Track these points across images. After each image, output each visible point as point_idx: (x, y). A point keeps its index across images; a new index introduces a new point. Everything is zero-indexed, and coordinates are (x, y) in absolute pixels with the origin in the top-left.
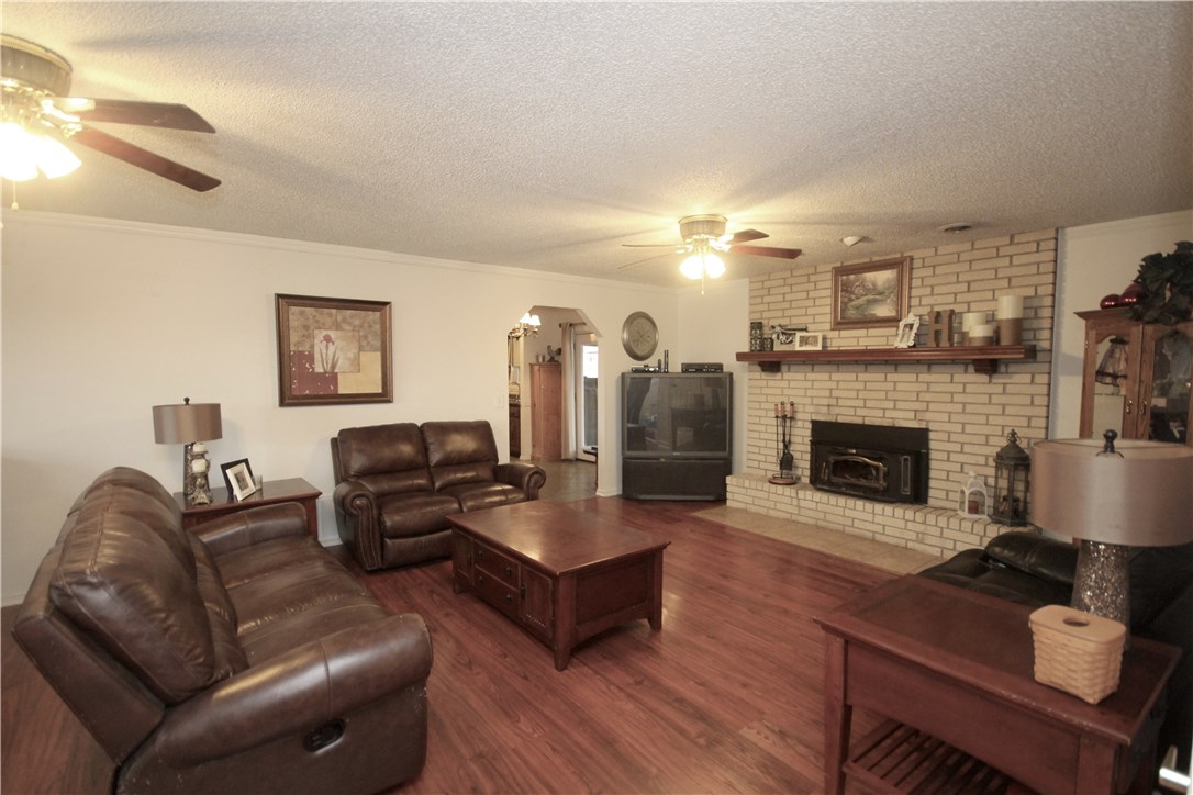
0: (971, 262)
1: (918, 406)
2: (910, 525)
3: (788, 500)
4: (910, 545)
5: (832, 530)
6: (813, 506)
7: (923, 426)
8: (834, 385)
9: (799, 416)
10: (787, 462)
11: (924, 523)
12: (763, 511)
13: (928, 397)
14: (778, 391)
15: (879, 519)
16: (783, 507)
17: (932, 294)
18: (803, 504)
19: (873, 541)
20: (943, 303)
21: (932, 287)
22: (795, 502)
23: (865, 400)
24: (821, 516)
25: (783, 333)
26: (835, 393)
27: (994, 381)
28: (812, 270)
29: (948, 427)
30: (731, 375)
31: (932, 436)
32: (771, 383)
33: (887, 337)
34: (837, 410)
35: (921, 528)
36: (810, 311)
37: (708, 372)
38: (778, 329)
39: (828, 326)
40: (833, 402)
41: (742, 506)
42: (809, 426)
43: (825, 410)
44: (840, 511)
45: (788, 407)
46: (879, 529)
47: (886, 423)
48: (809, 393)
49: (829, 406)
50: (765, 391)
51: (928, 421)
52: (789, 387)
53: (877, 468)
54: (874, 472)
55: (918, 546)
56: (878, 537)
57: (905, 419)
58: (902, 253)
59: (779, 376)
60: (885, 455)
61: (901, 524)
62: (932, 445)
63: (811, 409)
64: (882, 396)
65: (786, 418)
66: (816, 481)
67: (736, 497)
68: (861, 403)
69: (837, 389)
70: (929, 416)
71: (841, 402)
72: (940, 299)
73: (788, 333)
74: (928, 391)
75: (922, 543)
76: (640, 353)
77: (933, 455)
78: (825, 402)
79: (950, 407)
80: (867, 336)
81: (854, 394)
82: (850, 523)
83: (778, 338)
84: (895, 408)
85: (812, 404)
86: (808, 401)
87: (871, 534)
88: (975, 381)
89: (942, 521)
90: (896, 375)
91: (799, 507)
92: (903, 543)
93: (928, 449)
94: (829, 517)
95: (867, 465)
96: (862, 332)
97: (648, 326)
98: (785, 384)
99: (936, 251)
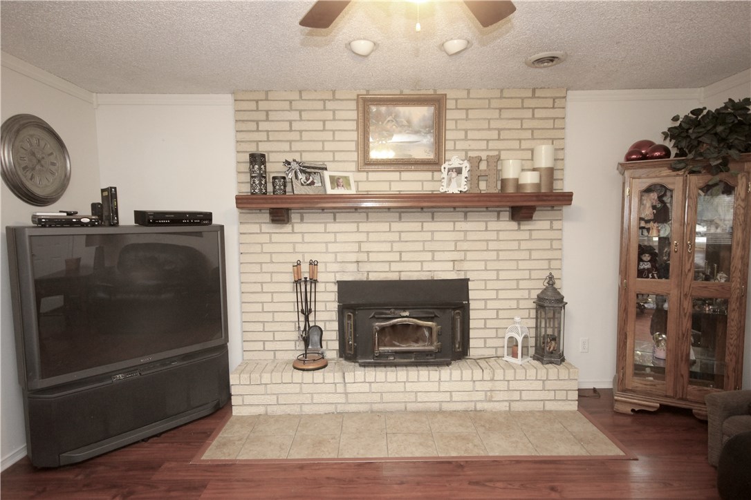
0: (500, 109)
1: (456, 256)
2: (479, 386)
3: (331, 388)
4: (479, 406)
5: (392, 412)
6: (366, 387)
7: (462, 276)
8: (362, 237)
9: (320, 277)
11: (492, 380)
12: (295, 410)
13: (465, 246)
14: (289, 248)
15: (445, 387)
16: (324, 398)
17: (466, 139)
18: (350, 388)
19: (441, 412)
20: (479, 149)
21: (466, 131)
22: (340, 388)
23: (401, 253)
24: (376, 398)
25: (303, 172)
26: (365, 247)
27: (522, 227)
28: (328, 95)
29: (485, 275)
30: (222, 227)
31: (471, 285)
32: (275, 238)
33: (422, 181)
34: (368, 267)
35: (488, 386)
36: (328, 146)
37: (190, 224)
38: (294, 165)
39: (353, 167)
40: (363, 257)
41: (261, 410)
42: (335, 288)
43: (353, 267)
44: (400, 387)
45: (305, 268)
46: (446, 397)
48: (332, 248)
49: (358, 262)
50: (267, 248)
51: (466, 271)
52: (303, 242)
53: (430, 329)
54: (427, 334)
55: (487, 406)
56: (446, 407)
57: (444, 271)
58: (435, 91)
59: (288, 228)
60: (437, 313)
61: (469, 386)
62: (472, 295)
63: (335, 267)
64: (419, 246)
65: (305, 283)
67: (248, 400)
68: (396, 257)
69: (368, 241)
70: (466, 266)
71: (373, 257)
72: (475, 145)
74: (465, 240)
75: (490, 401)
77: (473, 305)
78: (353, 257)
79: (486, 255)
80: (401, 181)
81: (387, 247)
82: (412, 397)
83: (296, 177)
84: (433, 260)
85: (336, 262)
86: (330, 257)
87: (437, 405)
88: (505, 226)
89: (510, 374)
91: (346, 394)
92: (471, 406)
93: (468, 300)
94: (387, 397)
95: (419, 327)
96: (395, 176)
98: (298, 238)
99: (469, 93)
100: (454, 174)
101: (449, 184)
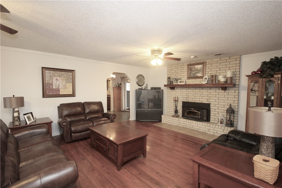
0: (220, 63)
1: (208, 98)
2: (206, 127)
4: (206, 132)
5: (187, 128)
6: (183, 122)
8: (187, 93)
9: (179, 100)
10: (176, 112)
11: (210, 127)
12: (171, 124)
13: (210, 96)
14: (174, 94)
15: (199, 126)
16: (176, 123)
17: (211, 71)
18: (180, 122)
19: (197, 131)
21: (211, 69)
22: (178, 121)
23: (195, 96)
24: (185, 125)
25: (175, 80)
26: (188, 95)
27: (226, 92)
28: (182, 65)
29: (215, 103)
30: (163, 90)
31: (211, 105)
32: (172, 92)
33: (200, 81)
34: (188, 99)
35: (209, 128)
36: (182, 75)
37: (157, 89)
38: (174, 79)
39: (186, 78)
40: (187, 97)
41: (166, 123)
42: (182, 103)
43: (185, 99)
44: (189, 124)
45: (176, 98)
46: (199, 128)
47: (200, 102)
48: (182, 95)
49: (186, 98)
50: (171, 94)
51: (210, 102)
52: (177, 93)
53: (198, 113)
54: (197, 114)
55: (208, 132)
56: (199, 130)
57: (205, 101)
58: (204, 61)
59: (174, 90)
60: (200, 110)
61: (204, 127)
62: (211, 107)
63: (182, 98)
64: (199, 95)
65: (176, 101)
66: (184, 116)
67: (164, 120)
68: (194, 97)
69: (188, 94)
70: (210, 100)
71: (189, 97)
72: (213, 72)
73: (177, 80)
74: (210, 94)
75: (209, 131)
76: (140, 85)
77: (211, 110)
78: (185, 97)
79: (215, 98)
80: (196, 81)
81: (192, 95)
82: (192, 126)
83: (174, 81)
84: (202, 98)
85: (182, 97)
86: (181, 97)
87: (197, 129)
88: (221, 92)
89: (214, 126)
90: (203, 90)
91: (179, 123)
92: (204, 131)
94: (187, 125)
95: (196, 112)
96: (194, 80)
97: (142, 78)
99: (212, 60)
100: (205, 79)
101: (204, 82)
